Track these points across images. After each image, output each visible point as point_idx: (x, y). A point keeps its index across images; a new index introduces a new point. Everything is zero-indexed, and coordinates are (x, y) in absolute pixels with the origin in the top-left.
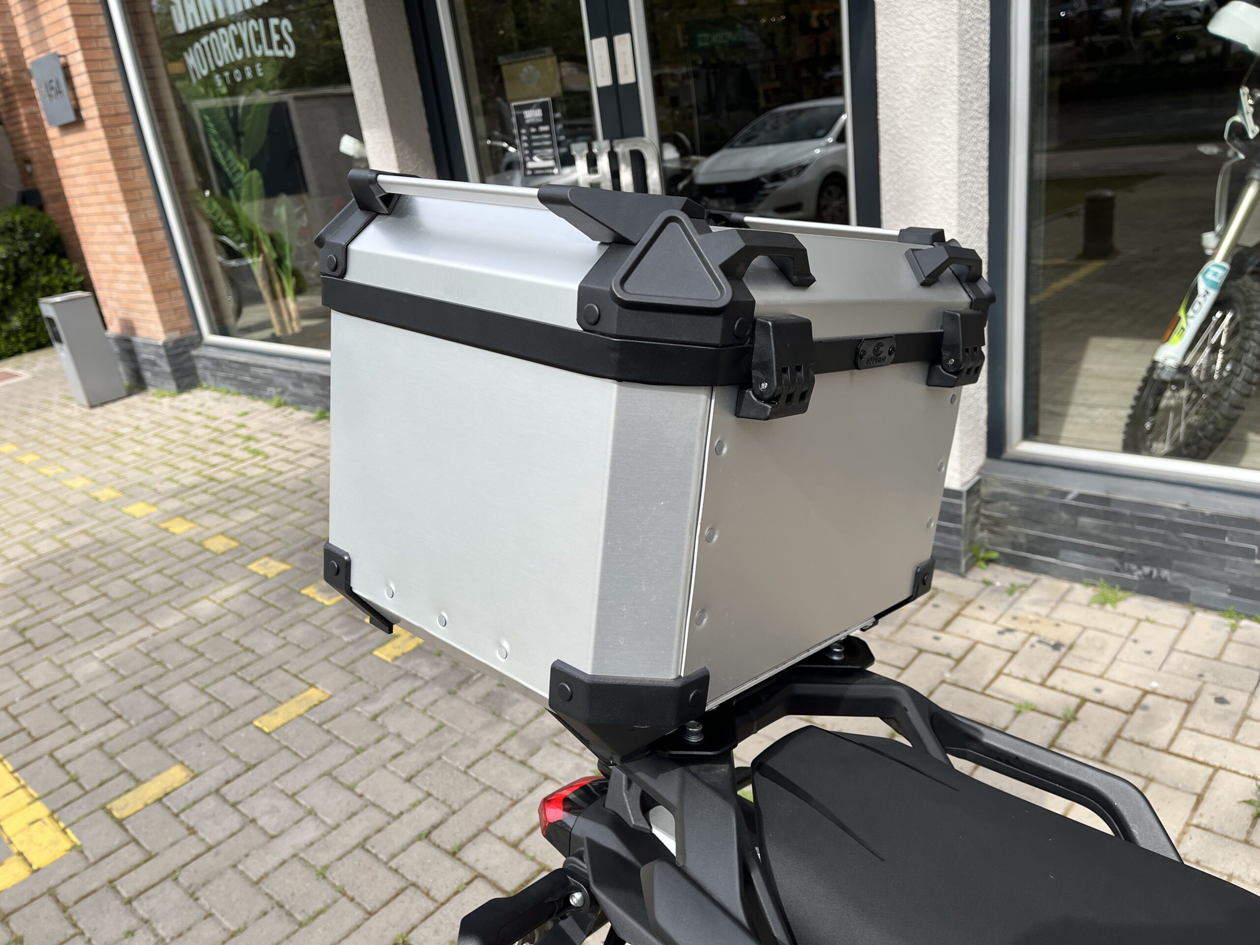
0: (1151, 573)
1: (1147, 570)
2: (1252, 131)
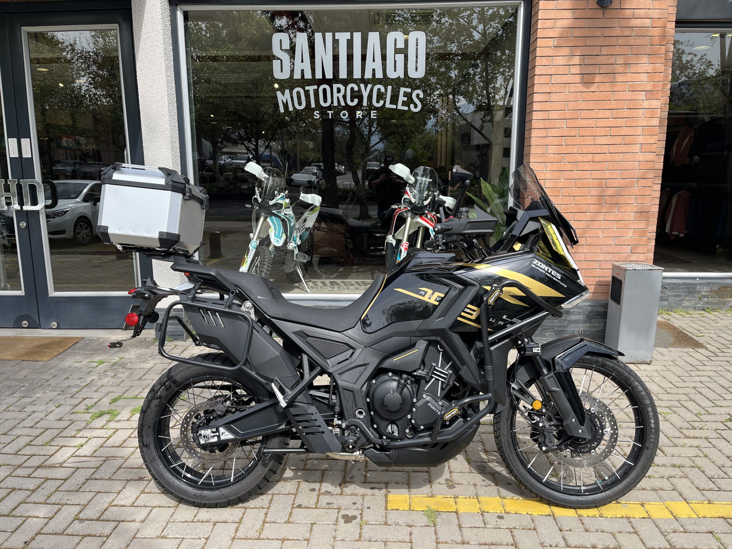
2: (260, 200)
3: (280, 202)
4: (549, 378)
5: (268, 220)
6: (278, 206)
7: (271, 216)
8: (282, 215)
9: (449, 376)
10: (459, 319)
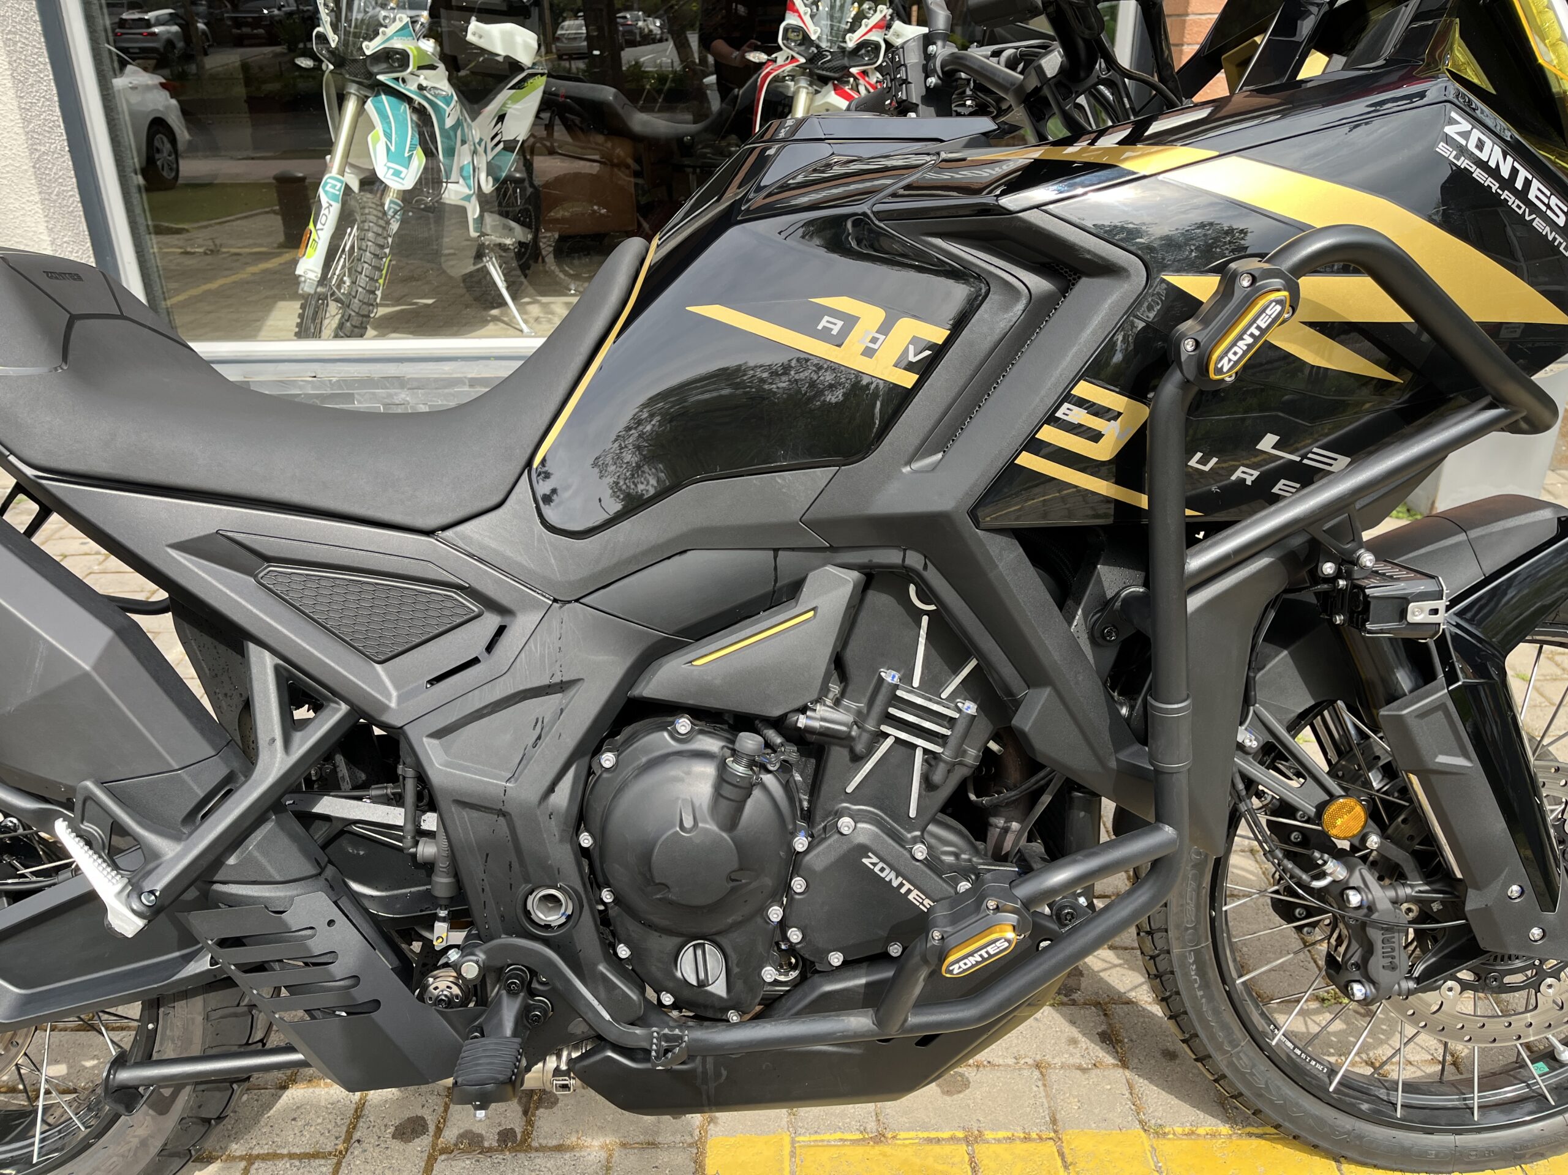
2: (333, 40)
3: (398, 44)
4: (1423, 714)
5: (369, 105)
6: (395, 59)
7: (378, 94)
8: (410, 89)
9: (960, 727)
10: (1027, 460)
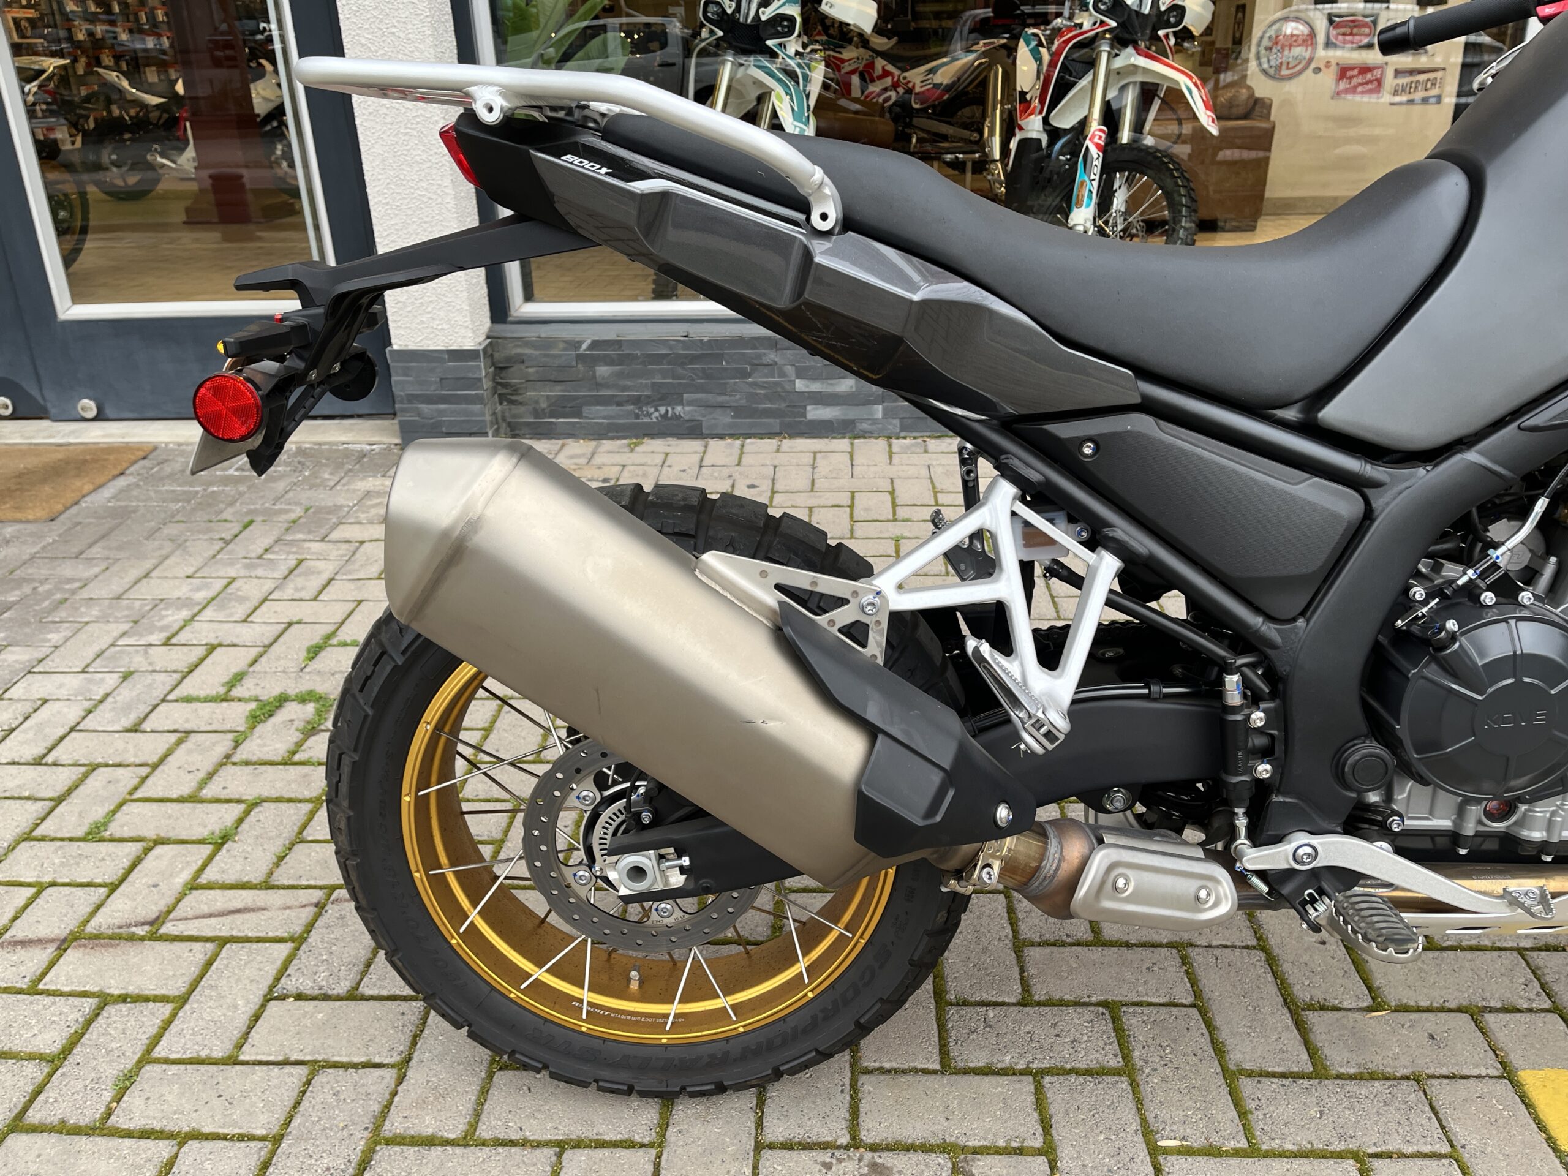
0: (667, 411)
1: (662, 410)
